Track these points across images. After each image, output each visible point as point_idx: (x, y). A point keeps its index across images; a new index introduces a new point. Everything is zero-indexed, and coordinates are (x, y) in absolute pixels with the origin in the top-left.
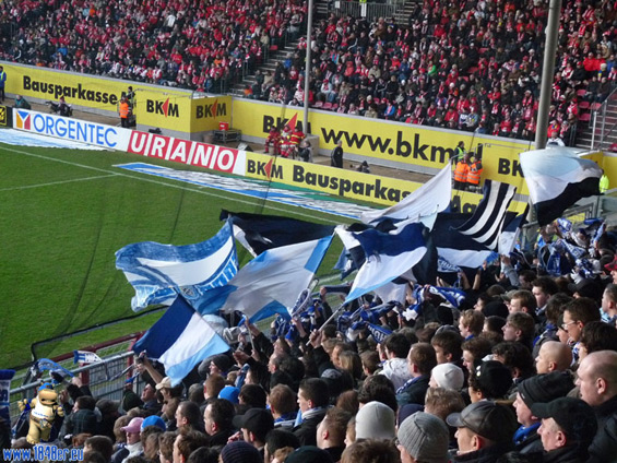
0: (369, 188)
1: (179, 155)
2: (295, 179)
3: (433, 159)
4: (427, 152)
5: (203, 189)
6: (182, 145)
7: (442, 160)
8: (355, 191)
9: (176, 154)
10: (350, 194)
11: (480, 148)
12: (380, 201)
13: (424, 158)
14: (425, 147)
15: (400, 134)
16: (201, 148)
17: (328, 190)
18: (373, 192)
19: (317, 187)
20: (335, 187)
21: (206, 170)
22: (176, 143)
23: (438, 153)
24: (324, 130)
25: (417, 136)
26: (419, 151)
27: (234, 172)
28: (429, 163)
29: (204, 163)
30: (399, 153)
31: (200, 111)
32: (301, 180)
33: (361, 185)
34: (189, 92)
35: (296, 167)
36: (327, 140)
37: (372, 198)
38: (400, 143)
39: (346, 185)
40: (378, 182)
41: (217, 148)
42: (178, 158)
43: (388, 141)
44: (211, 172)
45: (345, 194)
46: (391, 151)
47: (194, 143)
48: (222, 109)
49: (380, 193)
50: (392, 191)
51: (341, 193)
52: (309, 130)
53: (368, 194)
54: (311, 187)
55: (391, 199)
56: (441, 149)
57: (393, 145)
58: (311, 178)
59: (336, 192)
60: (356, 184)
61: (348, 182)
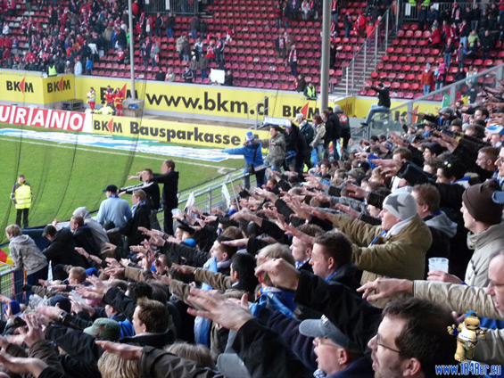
0: (190, 134)
1: (38, 121)
2: (132, 132)
3: (232, 110)
4: (228, 106)
5: (62, 144)
6: (40, 113)
7: (239, 111)
8: (179, 138)
9: (36, 120)
10: (176, 140)
11: (267, 100)
12: (198, 143)
13: (226, 110)
14: (225, 102)
15: (206, 94)
16: (56, 114)
17: (158, 138)
18: (193, 137)
19: (150, 137)
20: (164, 135)
21: (61, 130)
22: (35, 111)
23: (236, 106)
24: (148, 96)
25: (219, 95)
26: (221, 106)
27: (83, 130)
28: (229, 114)
29: (59, 125)
30: (206, 108)
31: (50, 88)
32: (137, 132)
33: (184, 133)
34: (39, 73)
35: (132, 123)
36: (151, 102)
37: (192, 141)
38: (207, 101)
39: (171, 134)
40: (196, 129)
41: (69, 113)
42: (38, 124)
43: (197, 100)
44: (66, 132)
45: (172, 140)
46: (200, 107)
47: (50, 111)
48: (66, 85)
49: (198, 137)
50: (207, 135)
51: (169, 140)
52: (136, 97)
53: (189, 138)
54: (145, 136)
55: (207, 141)
56: (237, 103)
57: (202, 103)
58: (144, 131)
59: (165, 139)
60: (179, 132)
61: (173, 131)
